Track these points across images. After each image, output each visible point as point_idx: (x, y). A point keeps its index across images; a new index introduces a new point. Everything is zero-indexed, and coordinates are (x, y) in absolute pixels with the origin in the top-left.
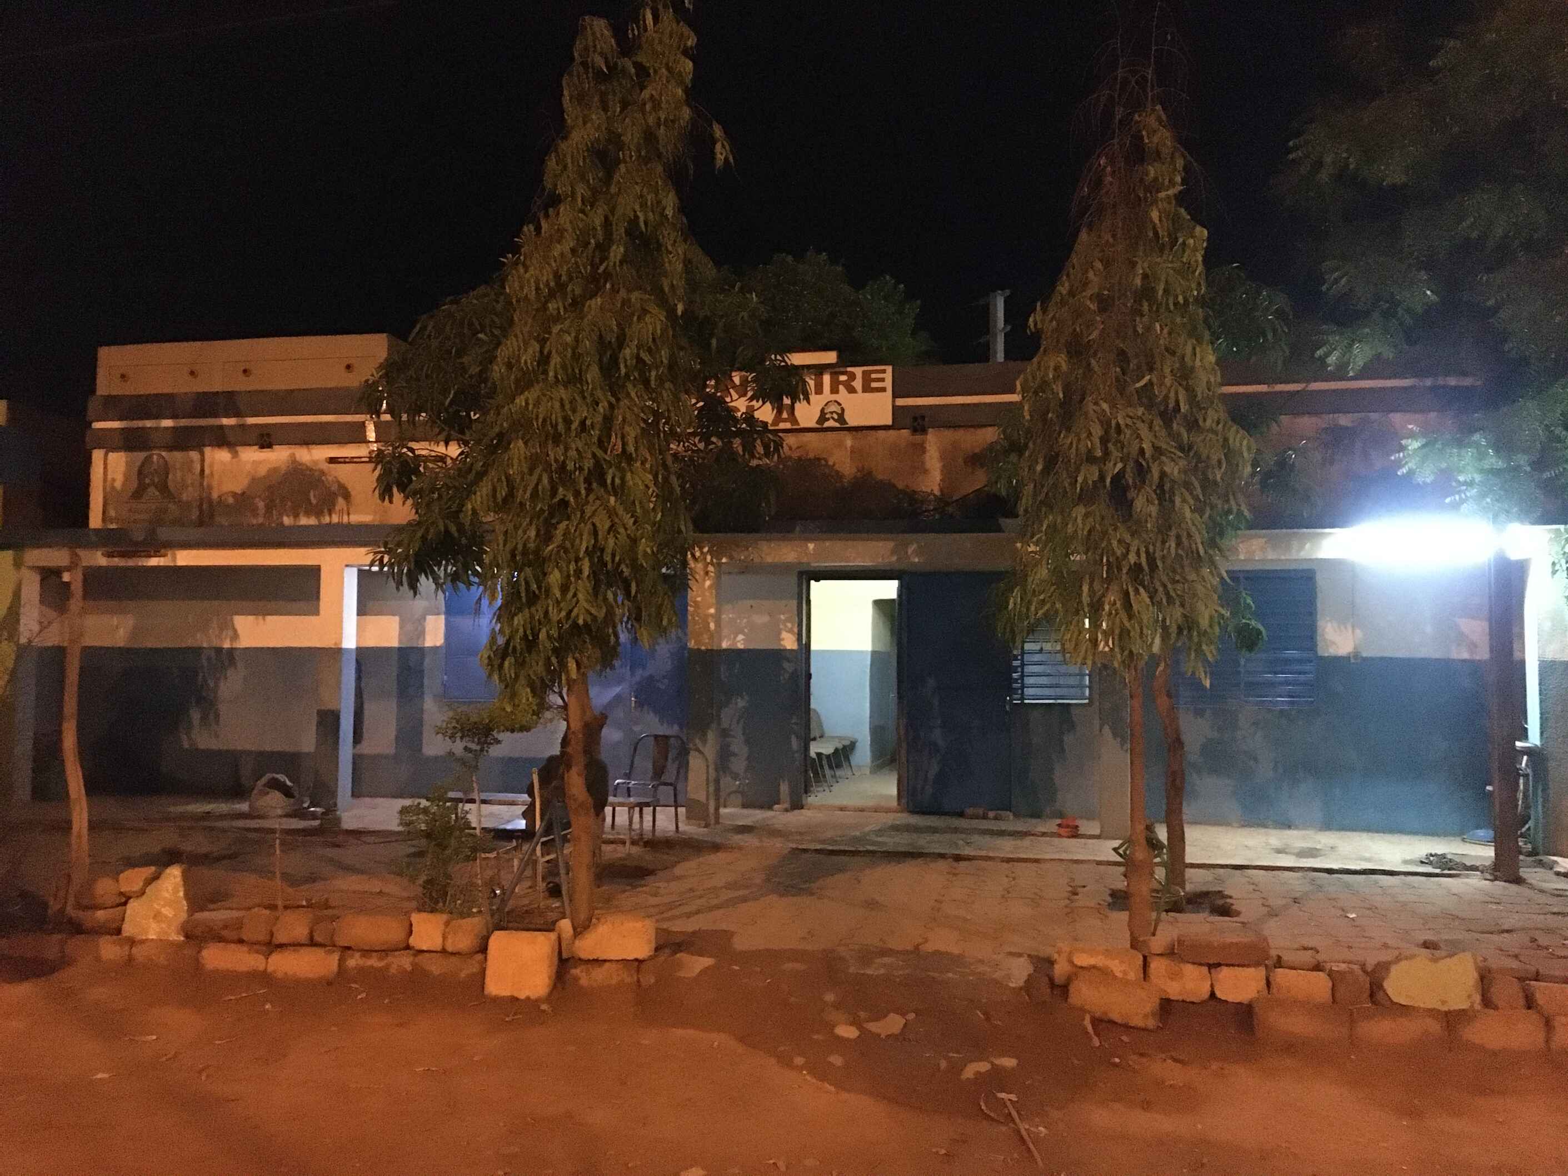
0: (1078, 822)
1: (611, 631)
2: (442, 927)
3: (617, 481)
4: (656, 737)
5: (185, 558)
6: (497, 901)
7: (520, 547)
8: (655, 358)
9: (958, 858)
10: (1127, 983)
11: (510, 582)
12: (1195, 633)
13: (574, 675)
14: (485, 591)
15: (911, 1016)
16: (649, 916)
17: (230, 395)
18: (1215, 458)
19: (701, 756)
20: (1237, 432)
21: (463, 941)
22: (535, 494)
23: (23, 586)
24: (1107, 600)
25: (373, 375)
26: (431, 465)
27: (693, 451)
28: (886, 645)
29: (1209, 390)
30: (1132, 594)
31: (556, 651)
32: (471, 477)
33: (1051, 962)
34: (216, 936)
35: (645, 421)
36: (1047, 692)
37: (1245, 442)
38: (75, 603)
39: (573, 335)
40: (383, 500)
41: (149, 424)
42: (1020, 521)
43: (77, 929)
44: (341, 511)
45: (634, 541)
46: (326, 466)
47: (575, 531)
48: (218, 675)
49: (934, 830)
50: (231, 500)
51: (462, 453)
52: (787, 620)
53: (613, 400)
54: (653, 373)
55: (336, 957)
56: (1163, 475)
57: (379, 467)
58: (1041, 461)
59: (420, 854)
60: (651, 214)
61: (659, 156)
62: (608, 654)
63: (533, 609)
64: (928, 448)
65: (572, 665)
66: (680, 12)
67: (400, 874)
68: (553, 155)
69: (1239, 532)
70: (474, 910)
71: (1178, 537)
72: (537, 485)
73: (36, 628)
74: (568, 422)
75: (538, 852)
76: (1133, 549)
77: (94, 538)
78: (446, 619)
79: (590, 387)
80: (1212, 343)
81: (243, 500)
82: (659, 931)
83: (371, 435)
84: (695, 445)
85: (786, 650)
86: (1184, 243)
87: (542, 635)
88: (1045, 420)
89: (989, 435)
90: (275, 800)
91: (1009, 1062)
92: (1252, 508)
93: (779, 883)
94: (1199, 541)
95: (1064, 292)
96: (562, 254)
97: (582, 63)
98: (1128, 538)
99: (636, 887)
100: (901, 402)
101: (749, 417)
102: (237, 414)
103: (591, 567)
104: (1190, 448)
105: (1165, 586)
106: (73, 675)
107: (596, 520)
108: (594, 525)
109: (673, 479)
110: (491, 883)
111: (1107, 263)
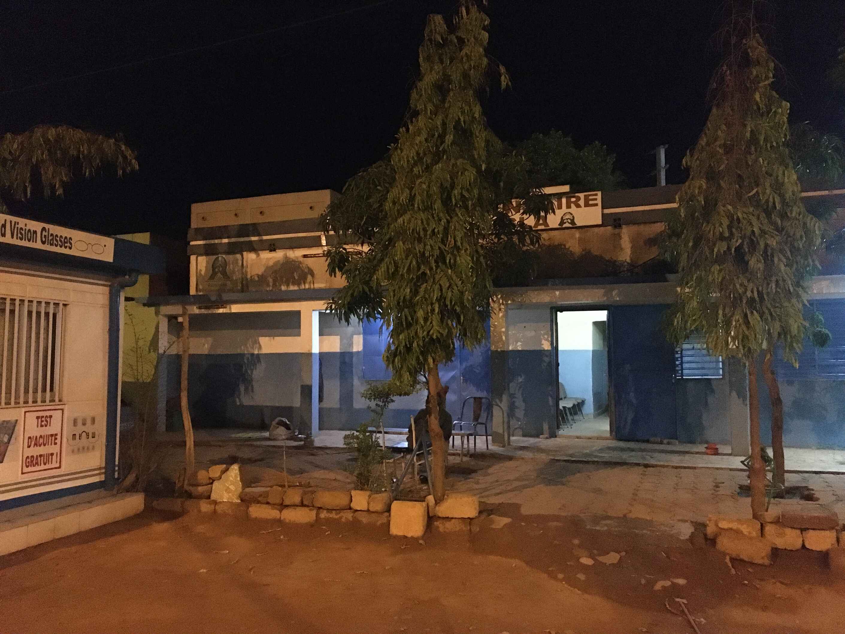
0: (717, 447)
1: (450, 341)
2: (367, 498)
3: (452, 261)
4: (475, 398)
5: (236, 308)
6: (394, 485)
7: (402, 298)
8: (471, 195)
9: (646, 466)
10: (751, 538)
11: (397, 317)
12: (789, 337)
13: (432, 365)
14: (384, 322)
15: (623, 554)
16: (475, 495)
17: (254, 225)
18: (798, 235)
19: (498, 407)
20: (812, 219)
21: (378, 506)
22: (409, 269)
23: (160, 325)
24: (734, 319)
25: (325, 211)
26: (354, 256)
27: (492, 244)
28: (600, 346)
29: (794, 195)
30: (749, 315)
31: (422, 353)
32: (375, 262)
33: (705, 526)
34: (255, 500)
35: (466, 228)
36: (696, 372)
37: (817, 225)
38: (186, 332)
39: (427, 184)
40: (331, 275)
41: (216, 241)
42: (679, 275)
43: (190, 496)
44: (310, 283)
45: (462, 293)
46: (302, 259)
47: (431, 289)
48: (252, 367)
49: (632, 450)
50: (256, 279)
51: (370, 250)
52: (545, 334)
53: (448, 218)
54: (470, 202)
55: (314, 513)
56: (766, 245)
57: (329, 259)
58: (691, 241)
59: (355, 460)
60: (467, 117)
61: (471, 85)
62: (449, 354)
63: (409, 331)
64: (623, 236)
65: (430, 360)
66: (481, 8)
67: (345, 470)
68: (415, 90)
69: (813, 277)
70: (383, 489)
71: (777, 281)
72: (410, 265)
73: (166, 344)
74: (425, 230)
75: (415, 460)
76: (749, 289)
77: (192, 300)
78: (364, 338)
79: (437, 211)
80: (795, 169)
81: (262, 278)
82: (480, 503)
83: (324, 242)
84: (492, 240)
85: (544, 350)
86: (775, 112)
87: (415, 345)
88: (693, 218)
89: (659, 227)
90: (281, 431)
91: (681, 581)
92: (821, 263)
93: (544, 478)
94: (790, 283)
95: (704, 144)
96: (420, 142)
97: (428, 39)
98: (746, 283)
99: (467, 479)
100: (606, 211)
101: (522, 223)
102: (259, 235)
103: (439, 307)
104: (783, 229)
105: (769, 310)
106: (185, 368)
107: (441, 282)
108: (440, 285)
109: (482, 259)
110: (392, 475)
111: (729, 125)
